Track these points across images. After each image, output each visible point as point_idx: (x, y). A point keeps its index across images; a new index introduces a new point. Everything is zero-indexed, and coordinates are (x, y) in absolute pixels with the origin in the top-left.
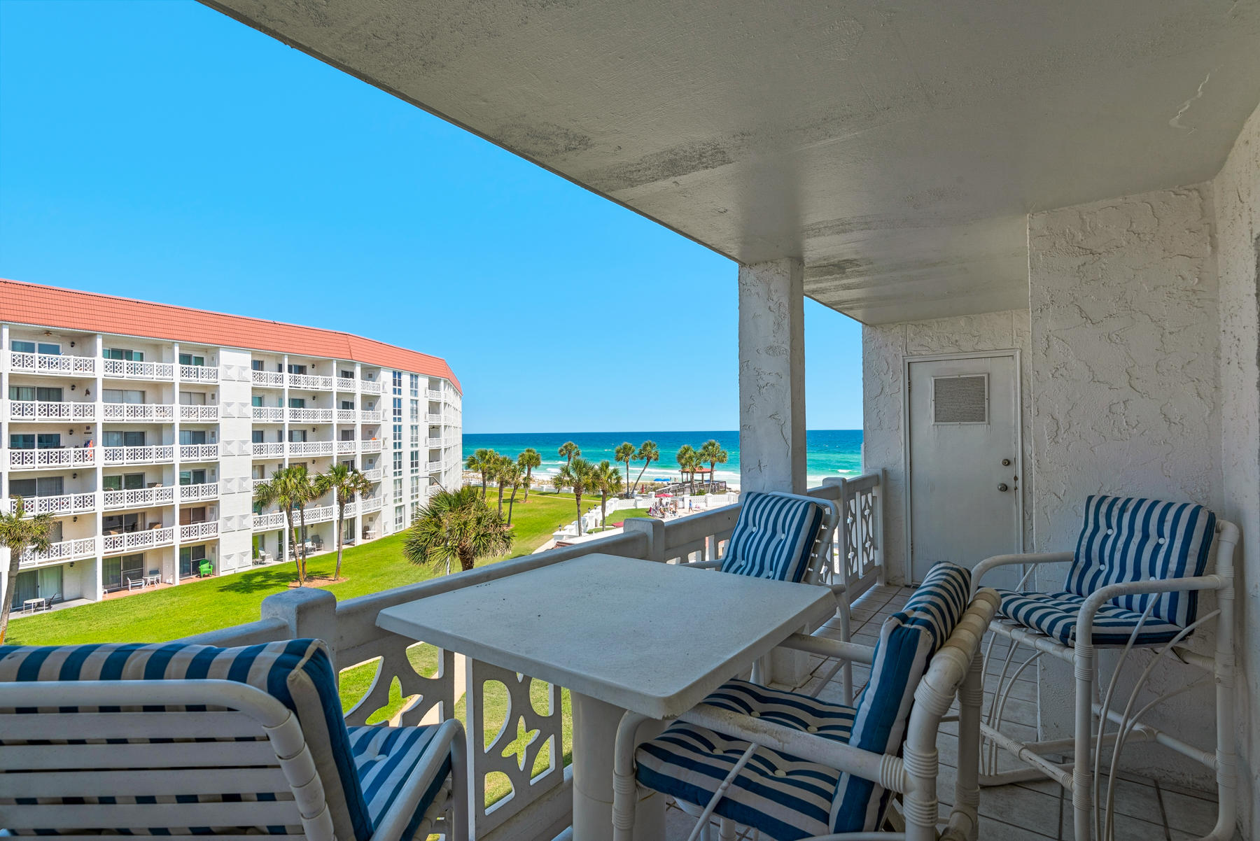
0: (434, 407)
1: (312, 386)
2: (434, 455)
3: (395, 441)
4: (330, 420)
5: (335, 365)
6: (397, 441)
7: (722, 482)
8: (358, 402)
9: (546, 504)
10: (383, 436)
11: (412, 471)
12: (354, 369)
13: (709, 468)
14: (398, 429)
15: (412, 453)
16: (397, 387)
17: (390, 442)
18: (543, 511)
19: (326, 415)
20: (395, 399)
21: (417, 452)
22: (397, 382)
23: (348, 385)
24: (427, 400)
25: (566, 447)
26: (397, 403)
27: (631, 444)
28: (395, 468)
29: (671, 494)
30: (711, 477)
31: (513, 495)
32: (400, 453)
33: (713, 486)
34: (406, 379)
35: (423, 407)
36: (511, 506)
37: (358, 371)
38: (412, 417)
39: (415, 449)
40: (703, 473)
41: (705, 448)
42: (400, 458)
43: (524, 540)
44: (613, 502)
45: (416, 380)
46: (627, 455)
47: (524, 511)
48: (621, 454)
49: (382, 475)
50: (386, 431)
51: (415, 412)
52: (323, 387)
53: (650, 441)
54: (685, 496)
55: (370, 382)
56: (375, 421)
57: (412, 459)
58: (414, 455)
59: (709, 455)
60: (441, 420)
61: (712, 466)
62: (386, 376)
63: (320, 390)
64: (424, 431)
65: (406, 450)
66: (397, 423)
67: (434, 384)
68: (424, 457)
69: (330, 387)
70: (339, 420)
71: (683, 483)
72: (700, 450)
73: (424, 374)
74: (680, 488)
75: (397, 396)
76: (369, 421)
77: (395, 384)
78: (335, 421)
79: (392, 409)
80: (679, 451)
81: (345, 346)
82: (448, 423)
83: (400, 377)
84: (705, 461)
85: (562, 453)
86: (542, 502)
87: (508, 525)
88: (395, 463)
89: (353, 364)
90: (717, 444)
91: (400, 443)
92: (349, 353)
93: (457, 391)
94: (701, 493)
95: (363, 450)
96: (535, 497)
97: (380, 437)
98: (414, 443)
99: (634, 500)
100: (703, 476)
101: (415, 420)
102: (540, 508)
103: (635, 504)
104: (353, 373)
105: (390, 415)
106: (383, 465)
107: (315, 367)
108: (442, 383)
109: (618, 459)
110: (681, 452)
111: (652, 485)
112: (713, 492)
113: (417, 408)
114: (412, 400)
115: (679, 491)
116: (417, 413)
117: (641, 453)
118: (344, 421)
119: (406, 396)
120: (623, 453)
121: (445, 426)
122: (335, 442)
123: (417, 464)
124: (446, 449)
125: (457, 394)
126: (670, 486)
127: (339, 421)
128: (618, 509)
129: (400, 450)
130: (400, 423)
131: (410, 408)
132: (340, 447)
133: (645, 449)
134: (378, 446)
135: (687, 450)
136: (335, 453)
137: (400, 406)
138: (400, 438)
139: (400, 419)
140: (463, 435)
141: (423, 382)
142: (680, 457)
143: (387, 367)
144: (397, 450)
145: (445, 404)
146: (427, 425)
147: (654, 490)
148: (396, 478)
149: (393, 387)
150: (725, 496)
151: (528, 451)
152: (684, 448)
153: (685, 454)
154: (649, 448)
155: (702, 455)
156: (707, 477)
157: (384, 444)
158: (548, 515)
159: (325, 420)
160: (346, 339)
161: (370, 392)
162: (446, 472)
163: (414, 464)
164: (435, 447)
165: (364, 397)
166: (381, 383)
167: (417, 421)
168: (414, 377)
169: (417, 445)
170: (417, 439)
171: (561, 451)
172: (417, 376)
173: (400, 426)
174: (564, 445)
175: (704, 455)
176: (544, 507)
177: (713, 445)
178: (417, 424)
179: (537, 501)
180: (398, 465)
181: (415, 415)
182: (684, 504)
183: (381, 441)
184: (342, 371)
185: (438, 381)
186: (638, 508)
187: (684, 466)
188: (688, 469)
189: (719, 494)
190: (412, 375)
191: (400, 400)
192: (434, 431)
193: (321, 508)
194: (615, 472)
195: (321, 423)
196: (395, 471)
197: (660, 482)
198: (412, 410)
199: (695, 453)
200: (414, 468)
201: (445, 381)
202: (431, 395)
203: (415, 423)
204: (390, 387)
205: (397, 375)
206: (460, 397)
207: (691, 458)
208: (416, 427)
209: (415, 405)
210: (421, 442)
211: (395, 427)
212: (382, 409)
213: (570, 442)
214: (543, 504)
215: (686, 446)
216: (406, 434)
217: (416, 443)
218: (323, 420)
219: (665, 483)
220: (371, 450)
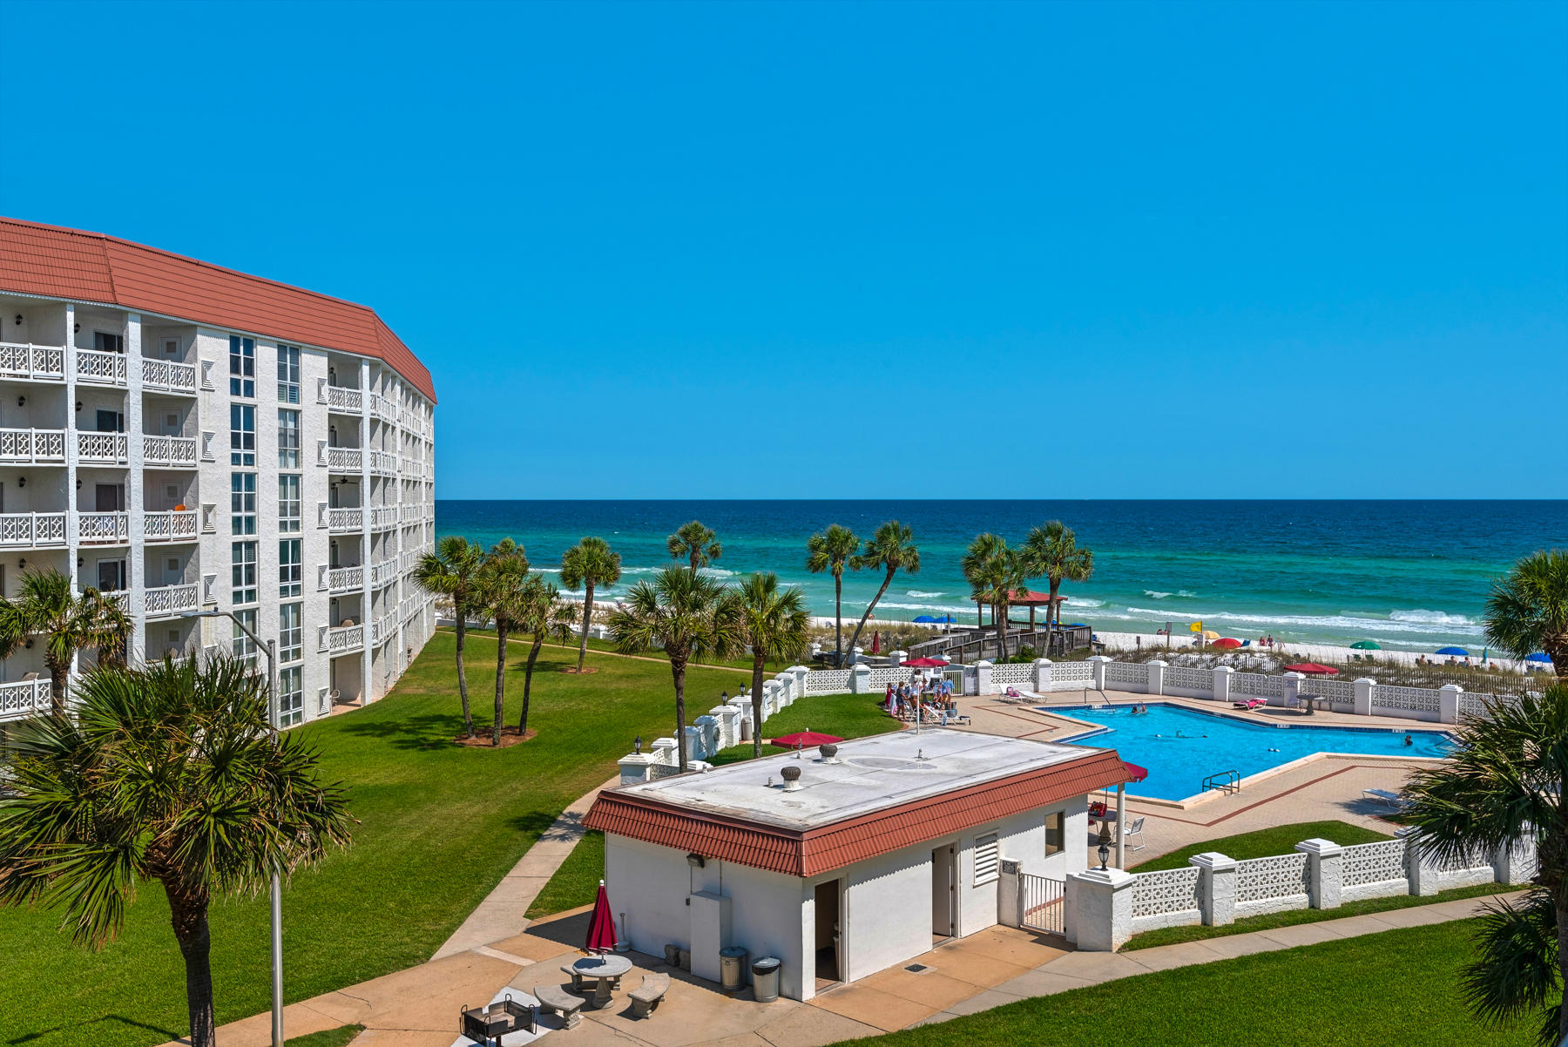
0: (343, 431)
1: (11, 371)
2: (344, 551)
3: (237, 514)
4: (60, 457)
5: (70, 316)
6: (243, 514)
7: (1082, 628)
8: (135, 413)
9: (628, 677)
10: (203, 501)
11: (284, 591)
12: (124, 327)
13: (1045, 594)
14: (244, 485)
15: (283, 545)
16: (242, 378)
17: (224, 516)
18: (618, 695)
19: (47, 445)
20: (235, 408)
21: (297, 544)
22: (242, 365)
23: (106, 368)
24: (325, 410)
25: (685, 534)
26: (242, 419)
27: (847, 530)
28: (237, 582)
29: (946, 658)
30: (1049, 614)
31: (535, 651)
32: (251, 545)
33: (1057, 642)
34: (266, 357)
35: (314, 429)
36: (528, 682)
37: (134, 331)
38: (282, 453)
39: (291, 534)
40: (1032, 604)
41: (1036, 541)
42: (251, 557)
43: (550, 773)
44: (793, 676)
45: (295, 360)
46: (838, 556)
47: (569, 695)
48: (822, 555)
49: (202, 600)
50: (214, 487)
51: (290, 443)
52: (39, 372)
53: (896, 523)
54: (983, 663)
55: (170, 363)
56: (183, 461)
57: (283, 559)
58: (290, 551)
59: (1044, 559)
60: (365, 461)
61: (1054, 586)
62: (212, 350)
63: (31, 380)
64: (315, 491)
65: (268, 537)
66: (243, 469)
67: (342, 374)
68: (316, 554)
69: (59, 374)
70: (84, 457)
71: (982, 628)
72: (1023, 548)
73: (316, 349)
74: (973, 643)
75: (242, 400)
76: (164, 461)
77: (235, 368)
78: (73, 459)
79: (228, 432)
80: (968, 549)
81: (96, 268)
82: (384, 469)
83: (249, 351)
84: (1036, 574)
85: (677, 549)
86: (620, 672)
87: (519, 730)
88: (237, 569)
89: (121, 317)
90: (1066, 531)
91: (250, 522)
92: (108, 288)
93: (418, 391)
94: (1024, 657)
95: (149, 536)
96: (606, 658)
97: (196, 503)
98: (289, 519)
99: (849, 672)
100: (1032, 611)
101: (291, 461)
102: (614, 686)
103: (852, 683)
104: (120, 338)
105: (222, 448)
106: (204, 573)
107: (24, 322)
108: (366, 369)
109: (815, 567)
110: (975, 551)
111: (904, 631)
112: (1056, 654)
113: (297, 432)
114: (282, 412)
115: (970, 648)
116: (297, 445)
117: (871, 553)
118: (97, 460)
119: (267, 401)
120: (826, 551)
121: (374, 480)
122: (73, 515)
123: (297, 573)
124: (375, 537)
125: (417, 400)
126: (947, 638)
127: (81, 462)
128: (807, 693)
129: (251, 537)
130: (249, 469)
131: (277, 432)
132: (85, 527)
133: (882, 539)
134: (192, 526)
135: (988, 546)
136: (74, 542)
137: (250, 424)
138: (250, 505)
139: (250, 460)
140: (436, 502)
141: (314, 366)
142: (972, 562)
143: (214, 329)
144: (243, 537)
145: (374, 423)
146: (325, 472)
147: (905, 648)
148: (239, 607)
149: (227, 375)
150: (1087, 666)
151: (587, 544)
152: (982, 539)
153: (983, 555)
154: (892, 539)
155: (1028, 558)
156: (1041, 611)
157: (206, 520)
158: (629, 705)
159: (45, 457)
160: (99, 251)
161: (168, 387)
162: (375, 595)
163: (290, 572)
164: (344, 529)
165: (151, 401)
166: (198, 367)
167: (297, 465)
168: (289, 351)
169: (296, 525)
170: (296, 510)
171: (674, 543)
172: (296, 352)
173: (250, 478)
174: (681, 529)
175: (1032, 558)
176: (623, 685)
177: (1057, 533)
178: (297, 471)
179: (609, 670)
180: (245, 574)
181: (290, 448)
182: (977, 684)
183: (199, 512)
184: (97, 334)
185: (355, 365)
186: (859, 691)
187: (979, 585)
188: (990, 592)
189: (1071, 658)
190: (282, 349)
191: (249, 410)
192: (344, 491)
193: (37, 682)
194: (789, 601)
195: (34, 464)
196: (238, 588)
197: (929, 625)
198: (283, 435)
199: (1008, 553)
200: (290, 583)
201: (373, 366)
202: (336, 399)
203: (291, 470)
204: (221, 375)
205: (243, 347)
206: (430, 408)
207: (995, 566)
208: (296, 479)
209: (291, 425)
210: (308, 517)
211: (236, 478)
212: (202, 430)
213: (695, 522)
214: (621, 677)
215: (987, 536)
216: (268, 497)
217: (295, 519)
218: (41, 456)
219: (941, 626)
220: (173, 537)
